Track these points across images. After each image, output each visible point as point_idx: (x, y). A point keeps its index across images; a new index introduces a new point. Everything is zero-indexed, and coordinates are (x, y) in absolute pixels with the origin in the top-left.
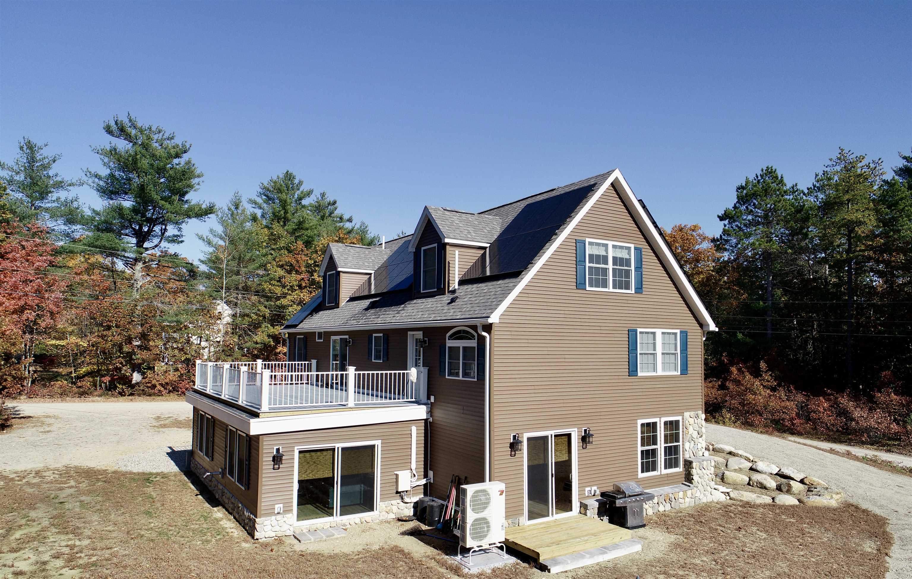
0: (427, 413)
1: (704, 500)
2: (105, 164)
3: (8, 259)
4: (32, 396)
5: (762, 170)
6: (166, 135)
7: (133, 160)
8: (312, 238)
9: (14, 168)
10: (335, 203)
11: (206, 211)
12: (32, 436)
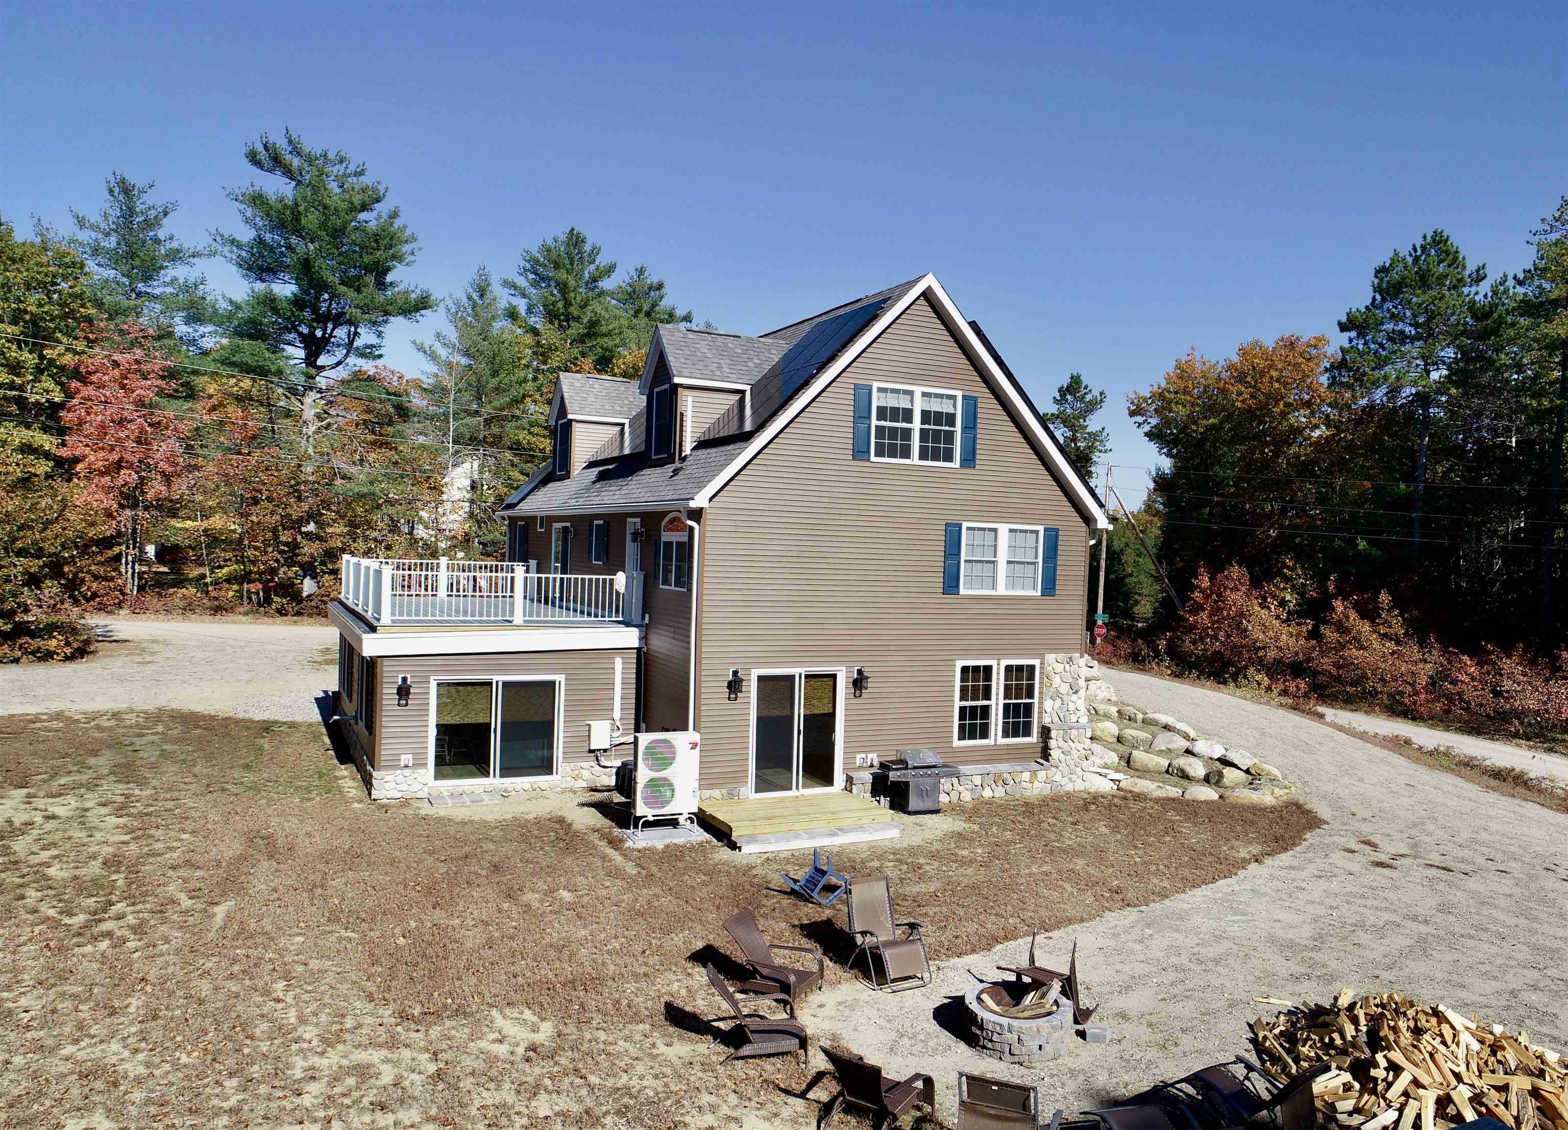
0: (641, 639)
1: (1069, 787)
2: (247, 221)
3: (92, 383)
4: (138, 611)
5: (1425, 237)
6: (352, 168)
7: (293, 214)
8: (611, 351)
9: (102, 226)
10: (660, 286)
11: (416, 305)
12: (123, 667)
